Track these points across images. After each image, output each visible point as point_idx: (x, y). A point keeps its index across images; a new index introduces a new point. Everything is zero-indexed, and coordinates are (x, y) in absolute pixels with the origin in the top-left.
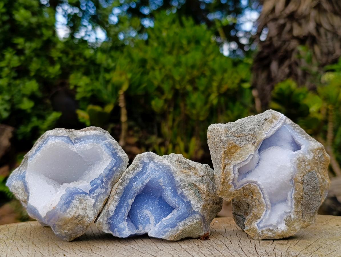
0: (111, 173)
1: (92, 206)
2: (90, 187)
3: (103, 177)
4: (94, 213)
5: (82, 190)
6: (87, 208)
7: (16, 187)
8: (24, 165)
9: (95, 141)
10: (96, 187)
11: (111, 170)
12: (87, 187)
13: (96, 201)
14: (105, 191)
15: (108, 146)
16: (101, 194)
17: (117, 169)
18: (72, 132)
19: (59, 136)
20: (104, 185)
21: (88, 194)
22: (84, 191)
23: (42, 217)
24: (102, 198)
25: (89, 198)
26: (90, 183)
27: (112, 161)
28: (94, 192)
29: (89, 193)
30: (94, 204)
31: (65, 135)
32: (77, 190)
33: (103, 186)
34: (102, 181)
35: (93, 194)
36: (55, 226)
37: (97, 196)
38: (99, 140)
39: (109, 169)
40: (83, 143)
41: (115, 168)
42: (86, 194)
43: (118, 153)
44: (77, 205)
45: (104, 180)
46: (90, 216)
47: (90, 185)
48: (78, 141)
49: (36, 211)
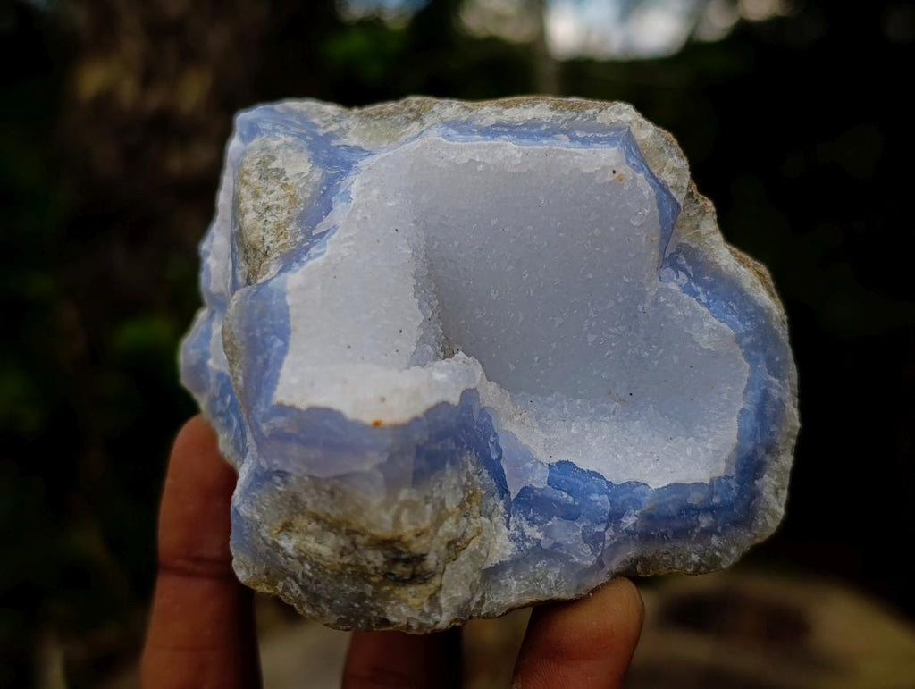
0: (678, 524)
1: (488, 565)
2: (539, 480)
3: (636, 503)
4: (464, 605)
5: (500, 457)
6: (463, 557)
7: (274, 165)
8: (378, 123)
9: (748, 340)
10: (566, 506)
11: (689, 510)
12: (530, 465)
13: (516, 563)
14: (590, 563)
15: (769, 410)
16: (564, 558)
17: (709, 532)
18: (702, 211)
19: (655, 171)
20: (609, 534)
21: (508, 492)
22: (505, 467)
23: (273, 388)
24: (551, 577)
25: (498, 519)
26: (555, 460)
27: (723, 481)
28: (538, 518)
29: (513, 497)
30: (499, 569)
31: (674, 194)
32: (489, 431)
33: (601, 536)
34: (615, 517)
35: (532, 522)
36: (278, 480)
37: (539, 551)
38: (761, 355)
39: (690, 501)
40: (703, 297)
41: (705, 521)
42: (504, 490)
43: (765, 476)
44: (448, 506)
45: (629, 521)
46: (443, 601)
47: (547, 469)
48: (689, 268)
49: (279, 343)
